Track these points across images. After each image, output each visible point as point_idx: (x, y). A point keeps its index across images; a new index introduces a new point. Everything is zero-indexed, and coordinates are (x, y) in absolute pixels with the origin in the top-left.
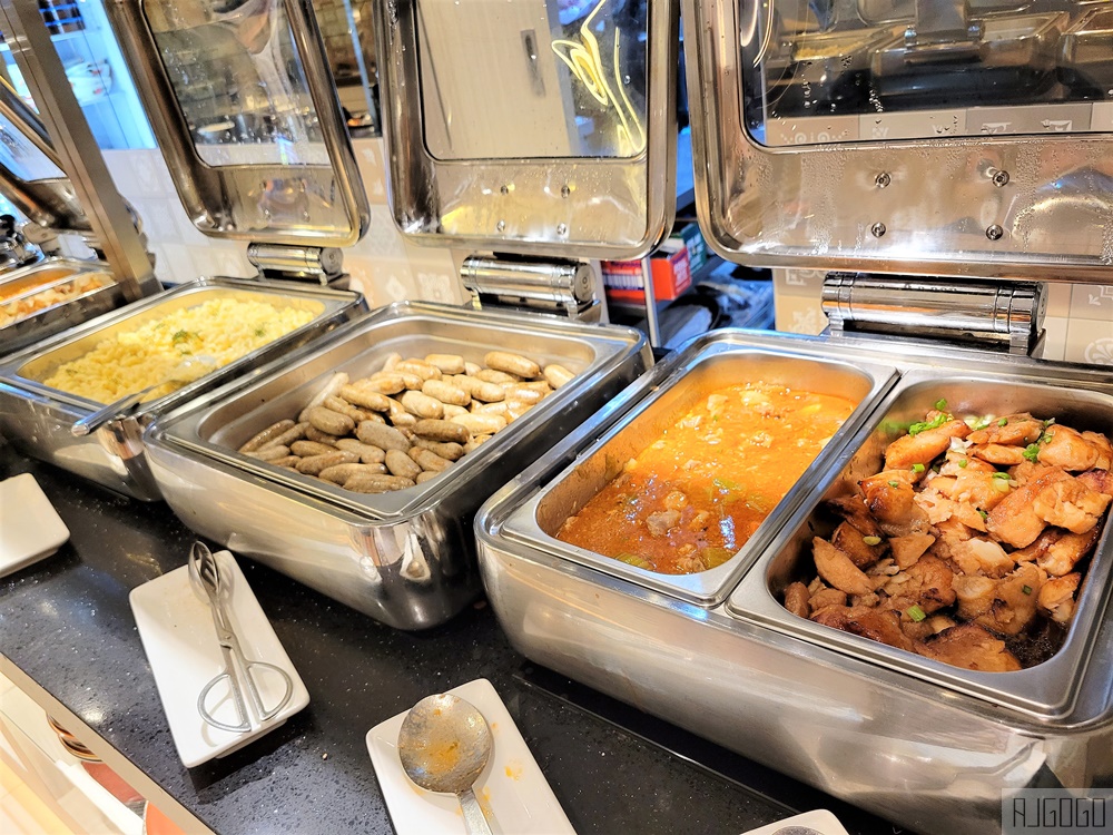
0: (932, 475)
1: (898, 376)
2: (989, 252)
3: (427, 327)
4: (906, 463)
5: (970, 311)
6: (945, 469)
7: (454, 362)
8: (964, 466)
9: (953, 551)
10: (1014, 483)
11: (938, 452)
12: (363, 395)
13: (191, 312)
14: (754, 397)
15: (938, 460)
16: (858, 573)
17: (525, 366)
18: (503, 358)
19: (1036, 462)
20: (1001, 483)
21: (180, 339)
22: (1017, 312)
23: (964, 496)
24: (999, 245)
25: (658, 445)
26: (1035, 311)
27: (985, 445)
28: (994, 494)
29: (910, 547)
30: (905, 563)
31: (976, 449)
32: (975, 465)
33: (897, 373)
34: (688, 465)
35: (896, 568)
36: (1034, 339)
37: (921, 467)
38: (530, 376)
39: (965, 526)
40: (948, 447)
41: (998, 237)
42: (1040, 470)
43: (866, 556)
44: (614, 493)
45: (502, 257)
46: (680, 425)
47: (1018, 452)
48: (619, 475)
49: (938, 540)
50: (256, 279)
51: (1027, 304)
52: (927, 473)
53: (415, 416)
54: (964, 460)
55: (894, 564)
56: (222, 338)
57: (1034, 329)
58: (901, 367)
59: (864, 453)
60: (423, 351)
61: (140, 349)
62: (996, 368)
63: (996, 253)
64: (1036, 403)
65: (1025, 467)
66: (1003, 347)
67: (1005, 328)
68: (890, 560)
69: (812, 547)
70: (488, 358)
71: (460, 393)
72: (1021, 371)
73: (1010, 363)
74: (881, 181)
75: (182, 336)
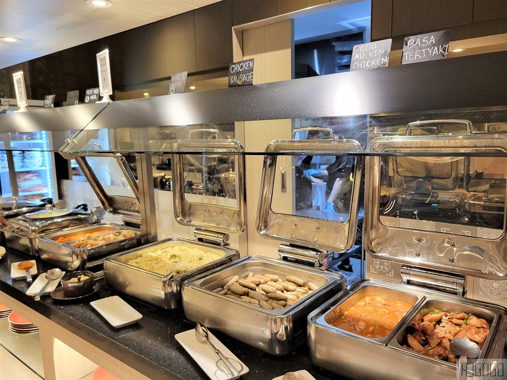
0: (437, 326)
1: (425, 298)
2: (450, 265)
3: (265, 265)
4: (430, 321)
5: (445, 282)
6: (441, 325)
7: (275, 277)
8: (447, 323)
9: (445, 345)
10: (461, 329)
11: (439, 319)
12: (247, 283)
13: (173, 248)
14: (380, 299)
15: (439, 322)
16: (421, 346)
17: (300, 281)
18: (293, 278)
19: (467, 324)
20: (458, 328)
21: (173, 257)
22: (459, 283)
23: (447, 331)
24: (453, 263)
25: (353, 308)
26: (464, 284)
27: (452, 318)
28: (456, 331)
29: (434, 343)
30: (433, 346)
31: (449, 320)
32: (450, 323)
33: (424, 297)
34: (364, 315)
35: (430, 348)
36: (464, 293)
37: (434, 323)
38: (302, 285)
39: (448, 339)
40: (442, 318)
41: (453, 261)
42: (468, 326)
43: (422, 342)
44: (342, 320)
45: (292, 245)
46: (358, 304)
47: (462, 321)
48: (343, 315)
49: (441, 342)
50: (195, 241)
51: (462, 282)
52: (436, 325)
53: (265, 292)
54: (447, 322)
55: (429, 346)
56: (189, 259)
57: (464, 289)
58: (426, 295)
59: (418, 317)
60: (263, 272)
61: (159, 258)
62: (454, 299)
63: (452, 266)
64: (466, 310)
65: (464, 326)
66: (455, 294)
67: (455, 288)
68: (428, 345)
69: (407, 338)
70: (287, 277)
71: (281, 287)
72: (461, 301)
73: (457, 298)
74: (419, 241)
75: (174, 256)
